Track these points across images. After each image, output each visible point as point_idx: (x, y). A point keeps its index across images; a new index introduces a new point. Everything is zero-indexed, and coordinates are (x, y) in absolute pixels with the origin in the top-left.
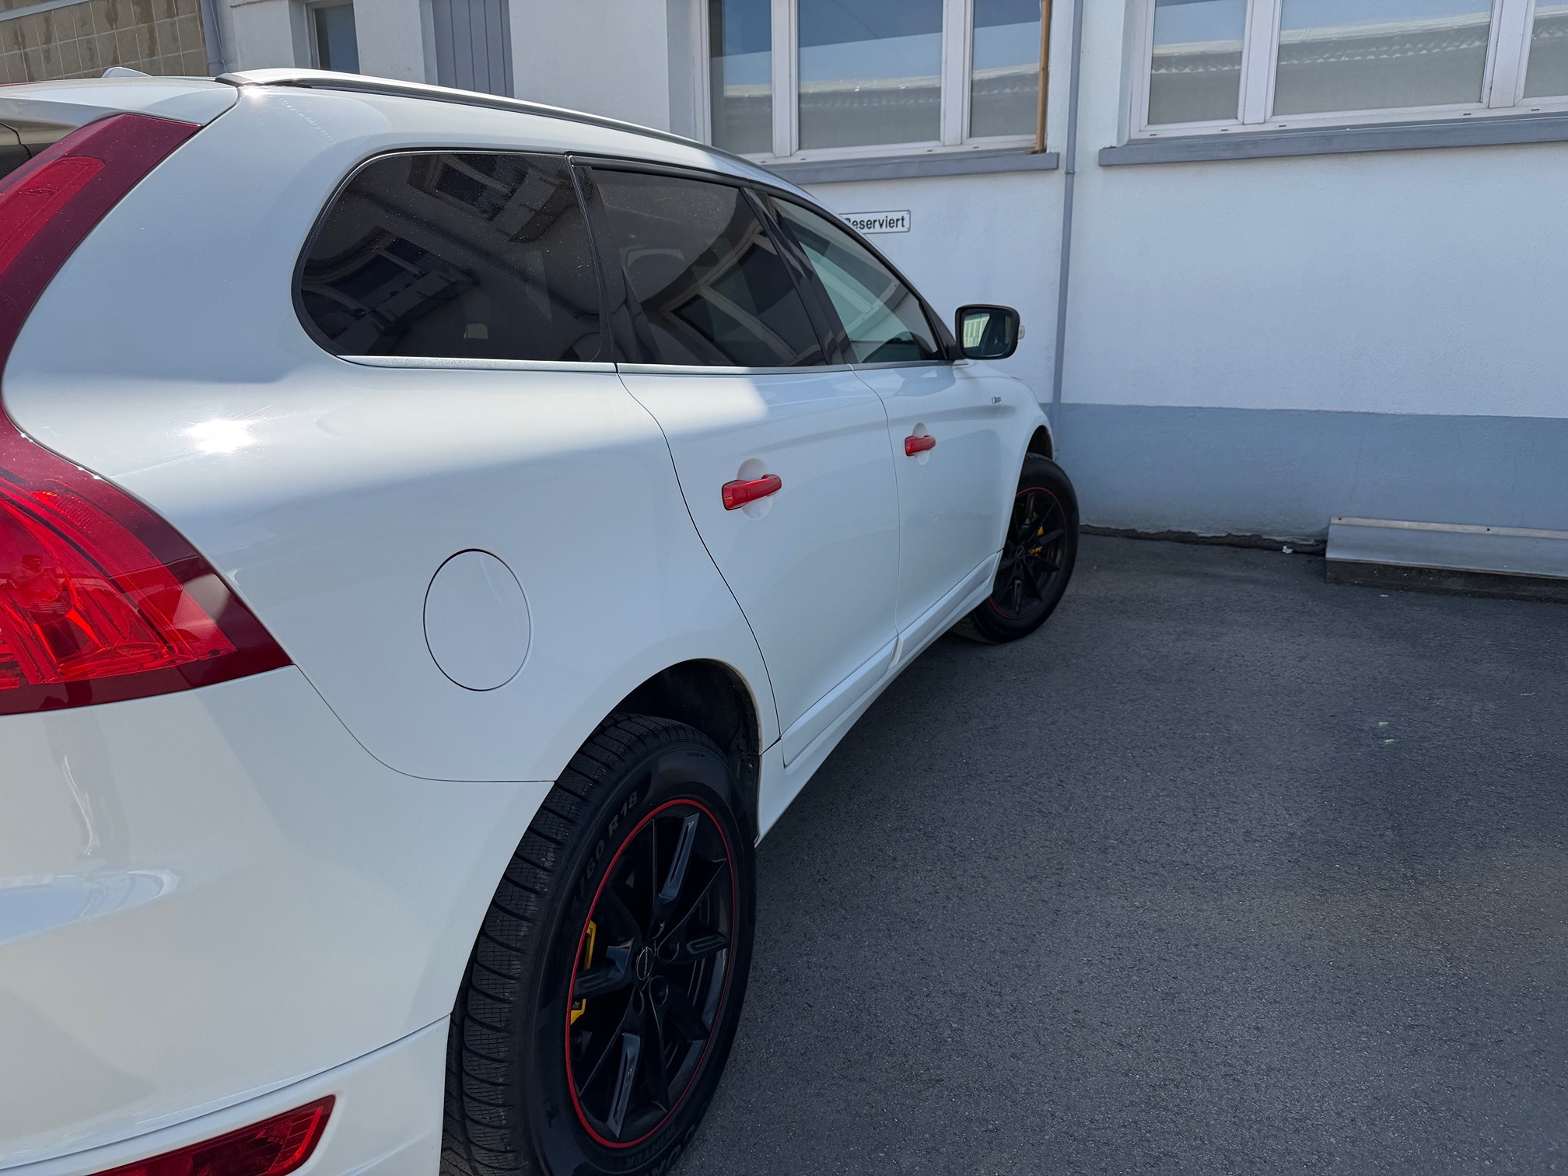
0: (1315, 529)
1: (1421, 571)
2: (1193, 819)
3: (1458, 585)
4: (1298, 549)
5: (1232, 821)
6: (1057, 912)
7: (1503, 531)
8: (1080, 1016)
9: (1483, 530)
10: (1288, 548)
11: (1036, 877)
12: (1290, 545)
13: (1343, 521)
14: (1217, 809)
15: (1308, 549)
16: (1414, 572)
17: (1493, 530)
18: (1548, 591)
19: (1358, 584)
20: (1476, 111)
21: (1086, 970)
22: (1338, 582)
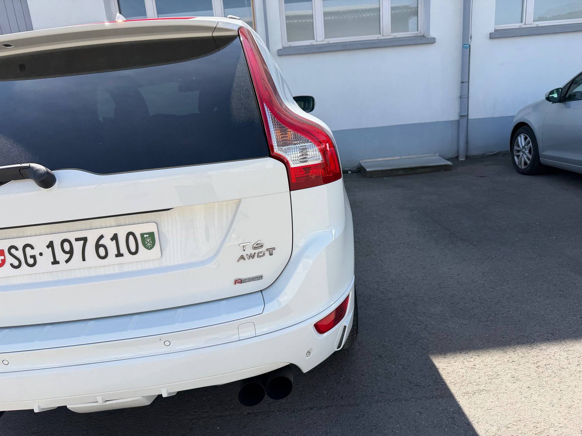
0: (356, 165)
1: (392, 170)
2: (392, 234)
3: (400, 172)
4: (353, 171)
5: (402, 232)
6: (381, 260)
7: (404, 157)
8: (408, 277)
9: (399, 157)
10: (350, 171)
11: (368, 255)
12: (350, 170)
13: (363, 161)
14: (395, 230)
15: (356, 171)
16: (390, 171)
17: (402, 157)
18: (423, 170)
19: (376, 177)
20: (380, 37)
21: (400, 269)
22: (371, 177)
